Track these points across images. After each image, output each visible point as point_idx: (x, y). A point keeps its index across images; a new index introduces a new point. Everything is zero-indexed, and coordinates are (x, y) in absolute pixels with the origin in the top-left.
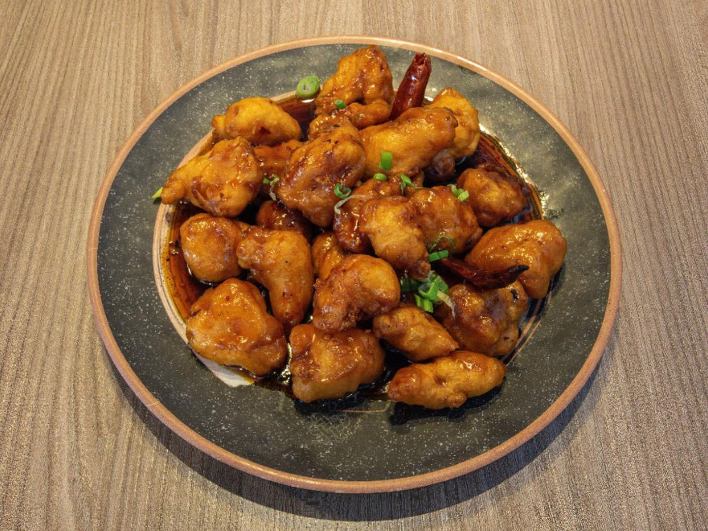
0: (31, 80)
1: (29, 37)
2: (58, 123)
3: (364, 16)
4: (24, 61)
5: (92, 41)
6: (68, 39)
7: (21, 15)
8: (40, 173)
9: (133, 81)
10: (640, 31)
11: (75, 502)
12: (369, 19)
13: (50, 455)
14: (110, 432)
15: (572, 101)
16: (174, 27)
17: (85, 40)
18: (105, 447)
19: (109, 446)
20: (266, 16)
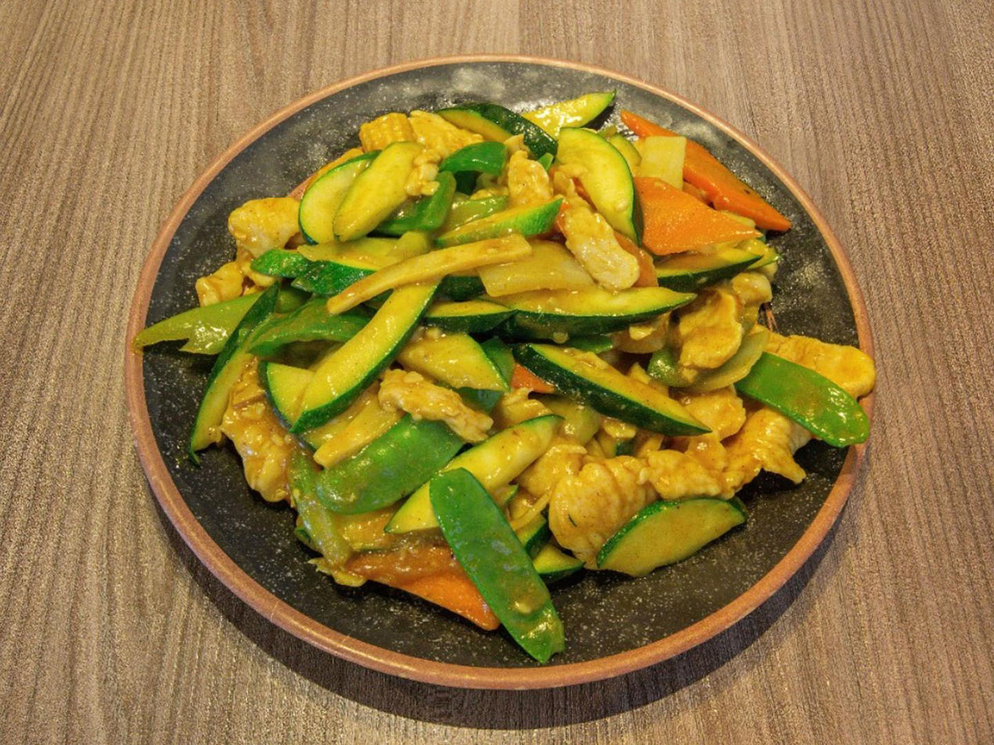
0: (50, 115)
3: (522, 31)
5: (138, 63)
7: (37, 26)
10: (911, 57)
11: (106, 709)
12: (528, 35)
13: (73, 642)
14: (158, 612)
15: (814, 156)
18: (149, 633)
19: (155, 632)
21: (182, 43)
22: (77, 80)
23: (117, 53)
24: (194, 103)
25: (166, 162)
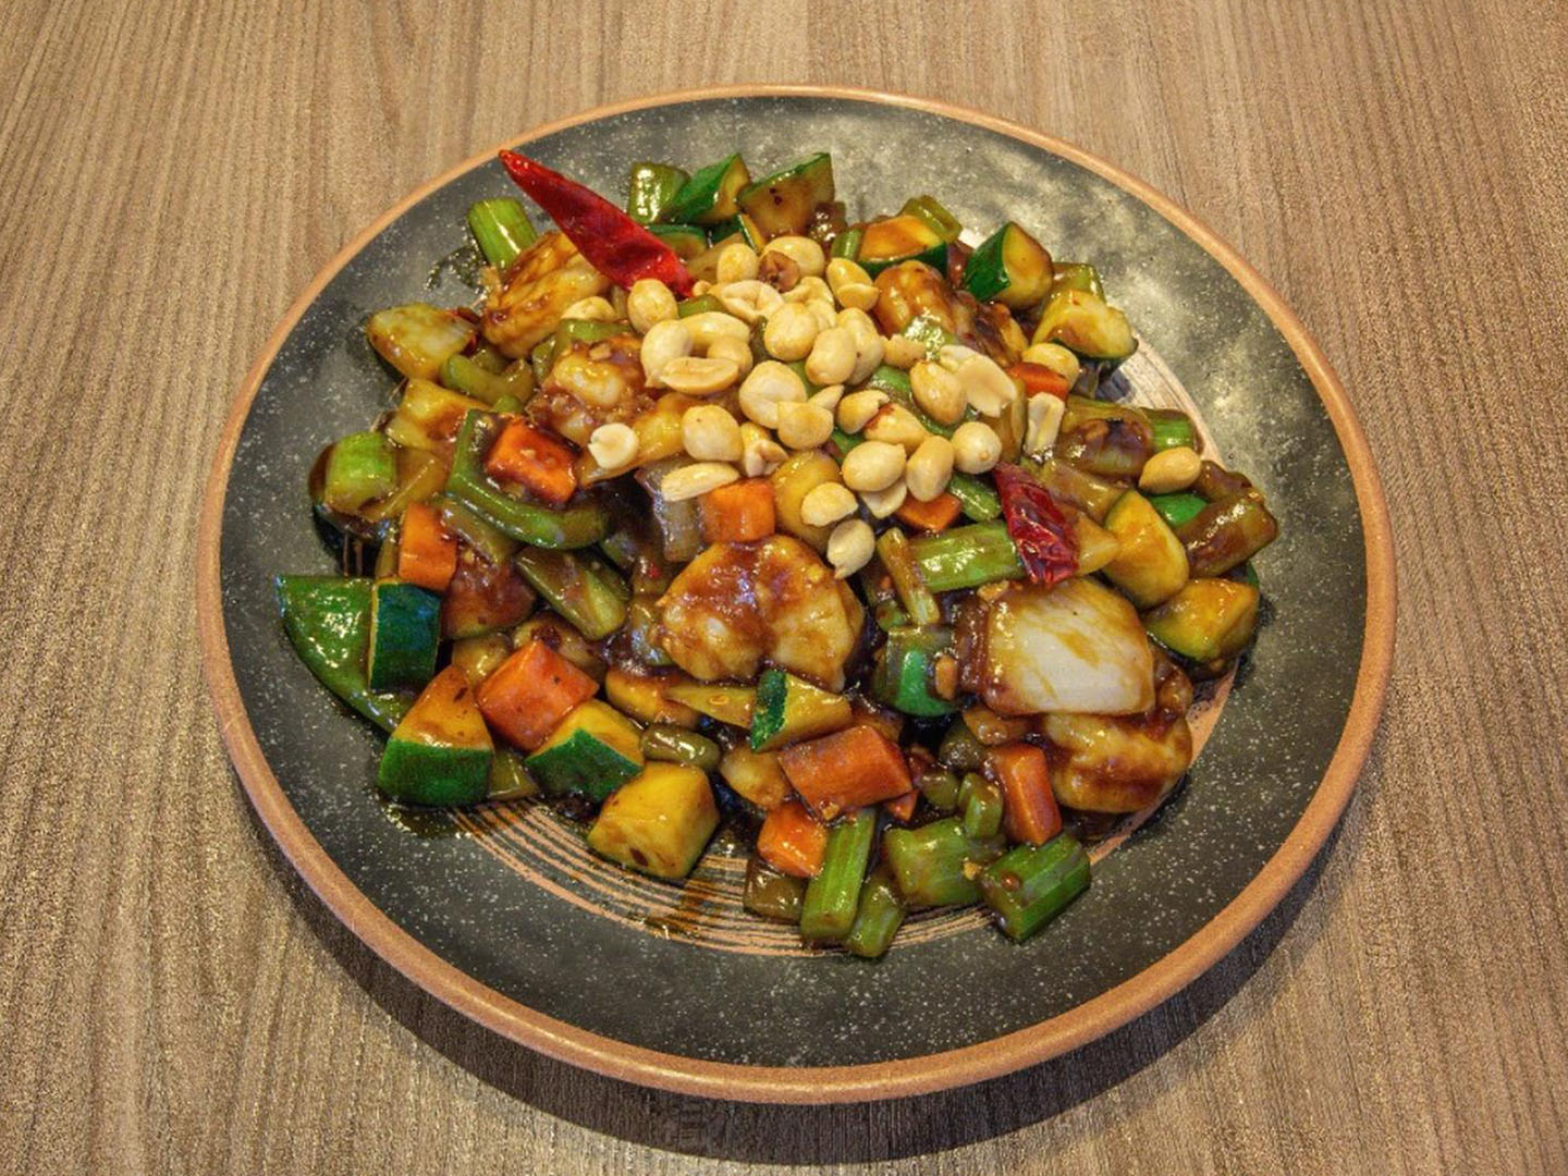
1: (54, 89)
2: (118, 286)
4: (41, 146)
6: (140, 96)
8: (76, 398)
9: (288, 191)
16: (382, 69)
17: (181, 99)
20: (589, 47)
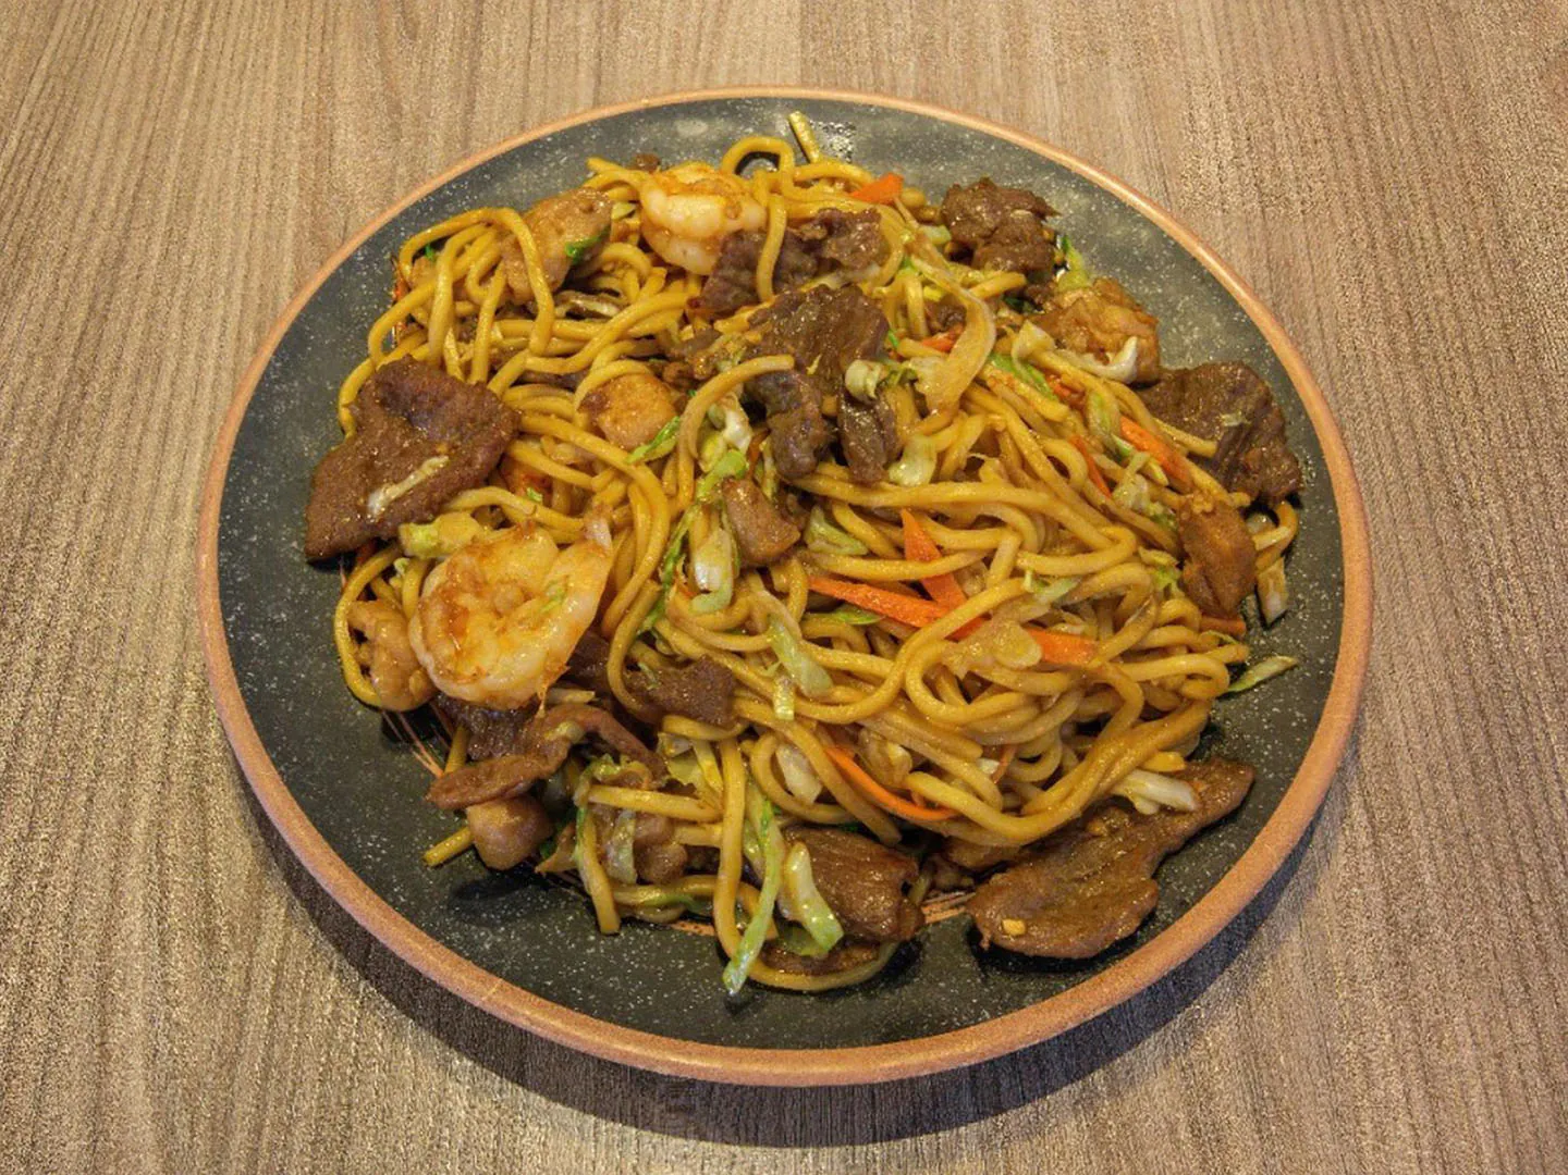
21: (274, 65)
22: (111, 122)
23: (172, 79)
24: (293, 155)
25: (251, 248)
